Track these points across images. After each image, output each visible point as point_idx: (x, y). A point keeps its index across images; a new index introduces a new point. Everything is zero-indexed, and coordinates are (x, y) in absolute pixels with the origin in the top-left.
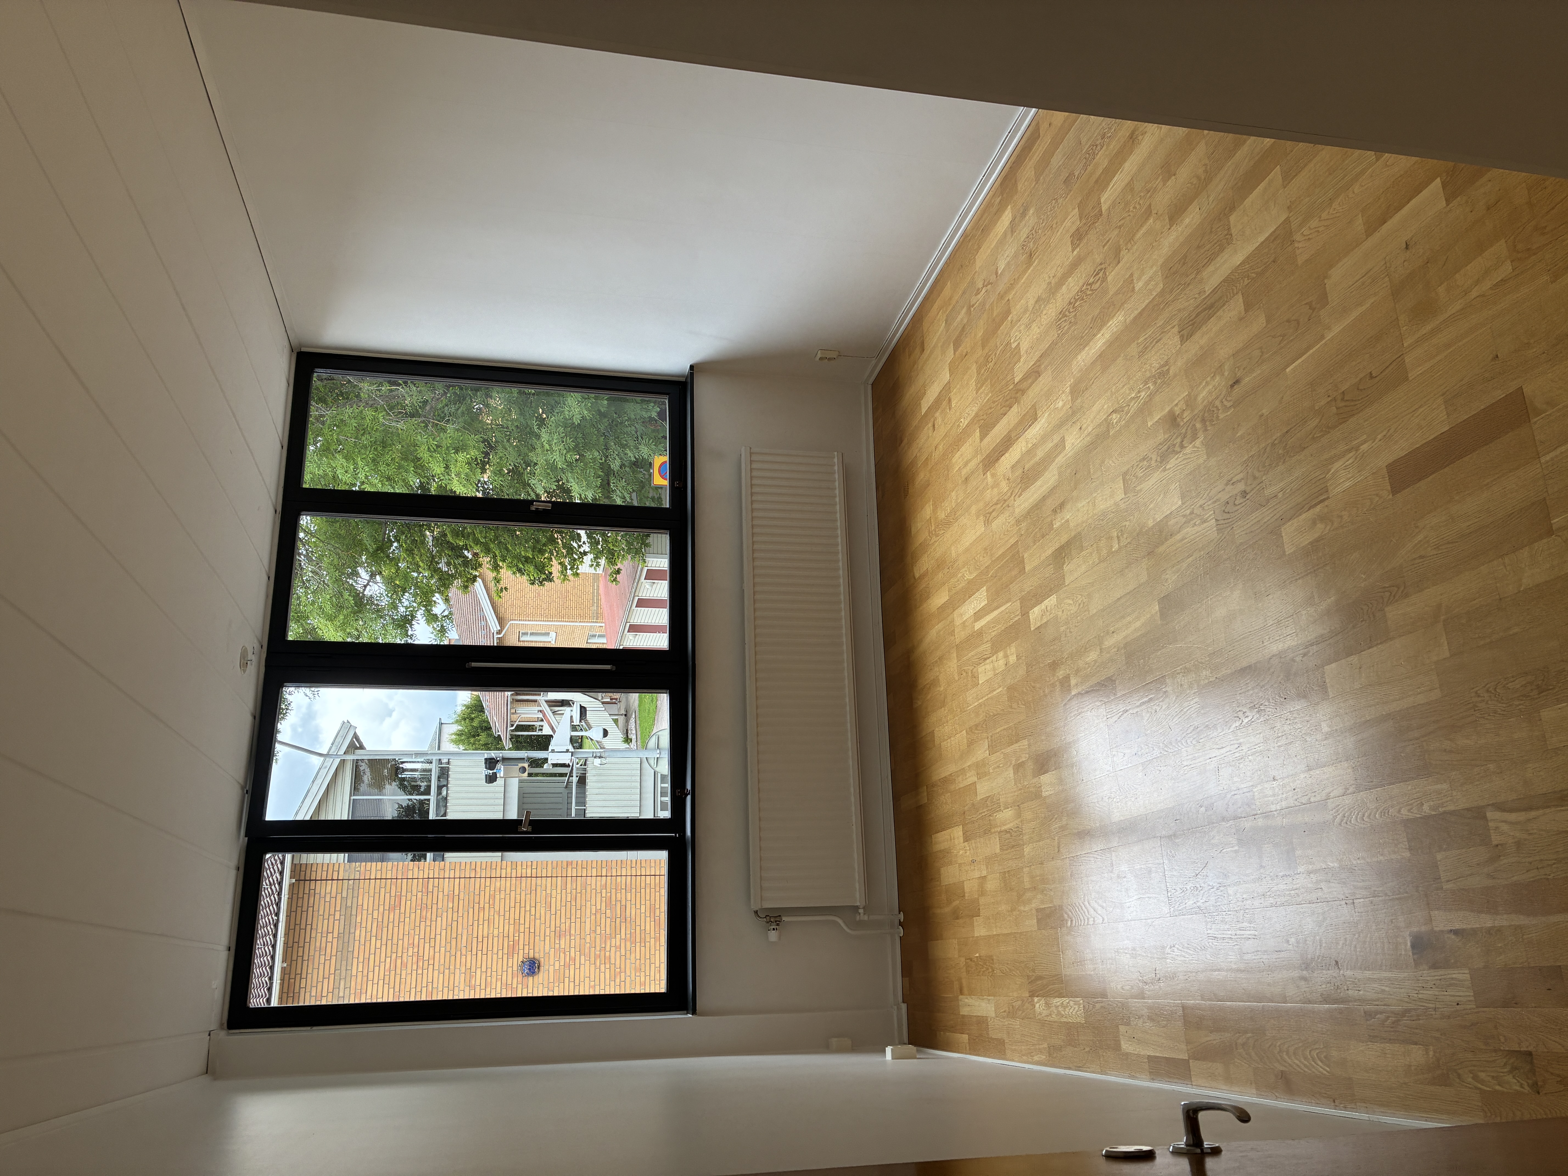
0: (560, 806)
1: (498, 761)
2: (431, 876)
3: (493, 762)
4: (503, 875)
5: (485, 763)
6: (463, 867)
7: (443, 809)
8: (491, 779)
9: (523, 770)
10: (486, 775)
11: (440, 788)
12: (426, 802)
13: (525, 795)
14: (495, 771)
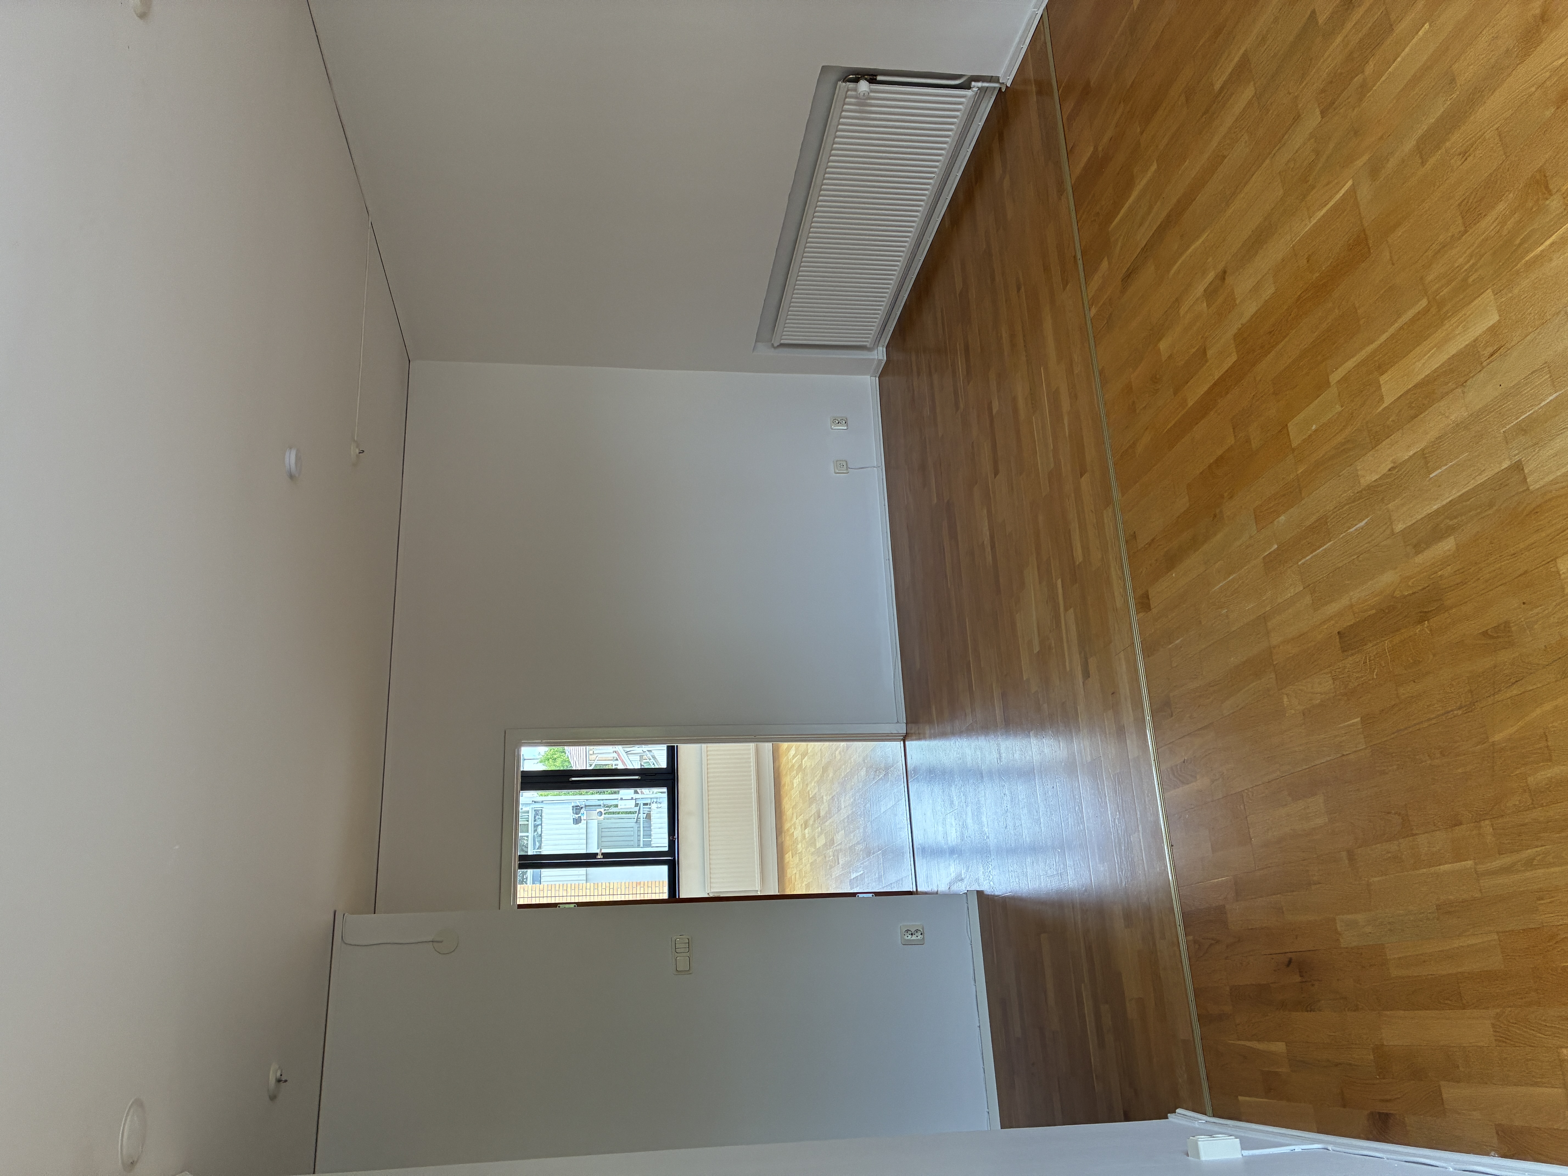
0: (632, 838)
1: (582, 808)
2: (533, 896)
3: (578, 809)
4: (588, 894)
5: (573, 810)
6: (557, 889)
7: (537, 844)
8: (577, 821)
9: (600, 813)
10: (574, 819)
11: (536, 826)
12: (526, 838)
13: (603, 830)
14: (580, 815)
